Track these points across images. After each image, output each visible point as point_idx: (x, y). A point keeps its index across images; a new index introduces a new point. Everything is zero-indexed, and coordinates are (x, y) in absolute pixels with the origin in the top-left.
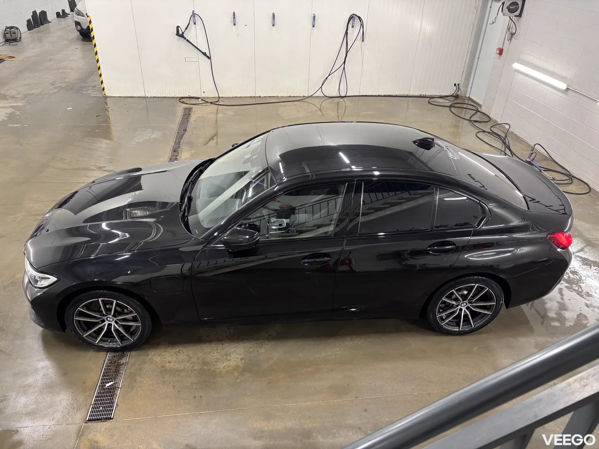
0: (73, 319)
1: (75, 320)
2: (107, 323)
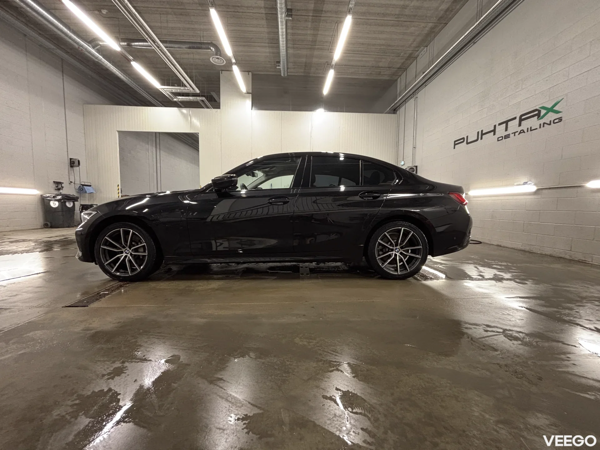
0: (100, 247)
1: (102, 248)
2: (124, 255)
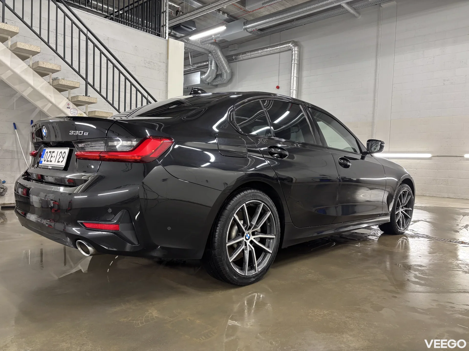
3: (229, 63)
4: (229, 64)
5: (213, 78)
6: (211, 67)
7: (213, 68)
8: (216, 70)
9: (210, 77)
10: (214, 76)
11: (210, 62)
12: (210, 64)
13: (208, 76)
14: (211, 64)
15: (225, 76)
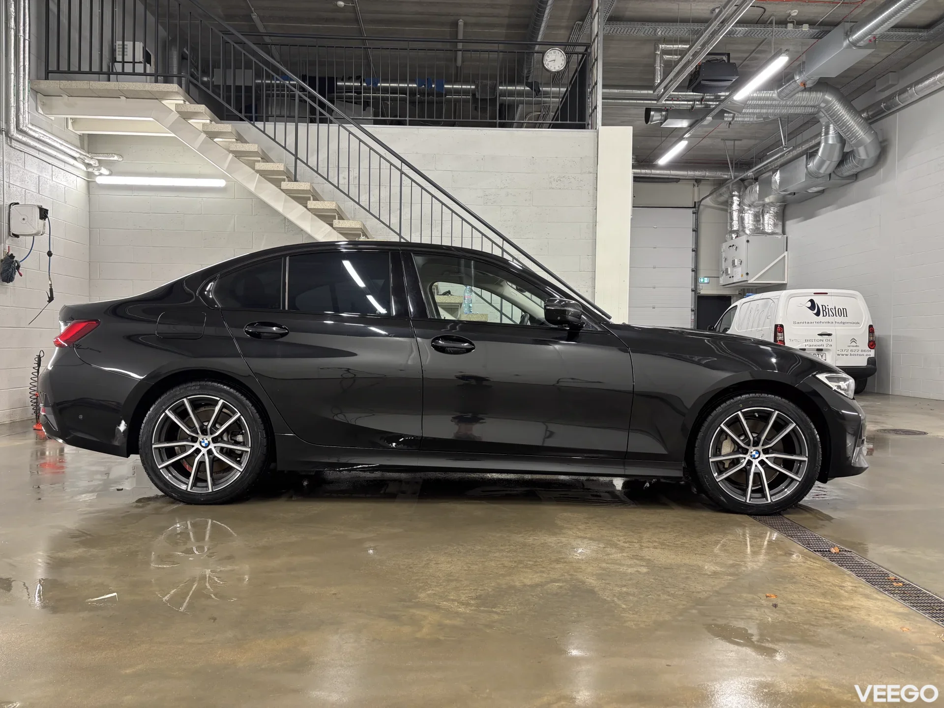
3: (871, 123)
4: (872, 125)
5: (834, 164)
6: (826, 140)
7: (830, 142)
8: (838, 146)
9: (828, 163)
10: (836, 157)
11: (825, 128)
12: (823, 134)
13: (822, 163)
14: (827, 133)
15: (862, 153)
